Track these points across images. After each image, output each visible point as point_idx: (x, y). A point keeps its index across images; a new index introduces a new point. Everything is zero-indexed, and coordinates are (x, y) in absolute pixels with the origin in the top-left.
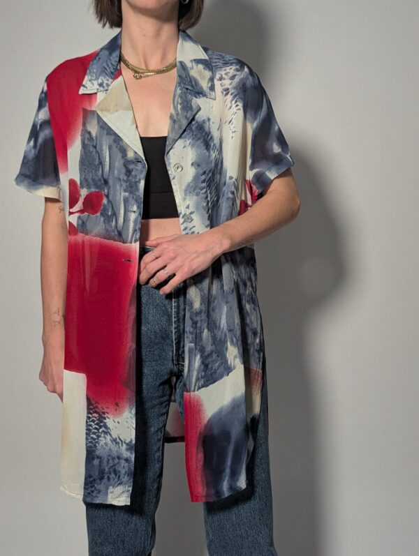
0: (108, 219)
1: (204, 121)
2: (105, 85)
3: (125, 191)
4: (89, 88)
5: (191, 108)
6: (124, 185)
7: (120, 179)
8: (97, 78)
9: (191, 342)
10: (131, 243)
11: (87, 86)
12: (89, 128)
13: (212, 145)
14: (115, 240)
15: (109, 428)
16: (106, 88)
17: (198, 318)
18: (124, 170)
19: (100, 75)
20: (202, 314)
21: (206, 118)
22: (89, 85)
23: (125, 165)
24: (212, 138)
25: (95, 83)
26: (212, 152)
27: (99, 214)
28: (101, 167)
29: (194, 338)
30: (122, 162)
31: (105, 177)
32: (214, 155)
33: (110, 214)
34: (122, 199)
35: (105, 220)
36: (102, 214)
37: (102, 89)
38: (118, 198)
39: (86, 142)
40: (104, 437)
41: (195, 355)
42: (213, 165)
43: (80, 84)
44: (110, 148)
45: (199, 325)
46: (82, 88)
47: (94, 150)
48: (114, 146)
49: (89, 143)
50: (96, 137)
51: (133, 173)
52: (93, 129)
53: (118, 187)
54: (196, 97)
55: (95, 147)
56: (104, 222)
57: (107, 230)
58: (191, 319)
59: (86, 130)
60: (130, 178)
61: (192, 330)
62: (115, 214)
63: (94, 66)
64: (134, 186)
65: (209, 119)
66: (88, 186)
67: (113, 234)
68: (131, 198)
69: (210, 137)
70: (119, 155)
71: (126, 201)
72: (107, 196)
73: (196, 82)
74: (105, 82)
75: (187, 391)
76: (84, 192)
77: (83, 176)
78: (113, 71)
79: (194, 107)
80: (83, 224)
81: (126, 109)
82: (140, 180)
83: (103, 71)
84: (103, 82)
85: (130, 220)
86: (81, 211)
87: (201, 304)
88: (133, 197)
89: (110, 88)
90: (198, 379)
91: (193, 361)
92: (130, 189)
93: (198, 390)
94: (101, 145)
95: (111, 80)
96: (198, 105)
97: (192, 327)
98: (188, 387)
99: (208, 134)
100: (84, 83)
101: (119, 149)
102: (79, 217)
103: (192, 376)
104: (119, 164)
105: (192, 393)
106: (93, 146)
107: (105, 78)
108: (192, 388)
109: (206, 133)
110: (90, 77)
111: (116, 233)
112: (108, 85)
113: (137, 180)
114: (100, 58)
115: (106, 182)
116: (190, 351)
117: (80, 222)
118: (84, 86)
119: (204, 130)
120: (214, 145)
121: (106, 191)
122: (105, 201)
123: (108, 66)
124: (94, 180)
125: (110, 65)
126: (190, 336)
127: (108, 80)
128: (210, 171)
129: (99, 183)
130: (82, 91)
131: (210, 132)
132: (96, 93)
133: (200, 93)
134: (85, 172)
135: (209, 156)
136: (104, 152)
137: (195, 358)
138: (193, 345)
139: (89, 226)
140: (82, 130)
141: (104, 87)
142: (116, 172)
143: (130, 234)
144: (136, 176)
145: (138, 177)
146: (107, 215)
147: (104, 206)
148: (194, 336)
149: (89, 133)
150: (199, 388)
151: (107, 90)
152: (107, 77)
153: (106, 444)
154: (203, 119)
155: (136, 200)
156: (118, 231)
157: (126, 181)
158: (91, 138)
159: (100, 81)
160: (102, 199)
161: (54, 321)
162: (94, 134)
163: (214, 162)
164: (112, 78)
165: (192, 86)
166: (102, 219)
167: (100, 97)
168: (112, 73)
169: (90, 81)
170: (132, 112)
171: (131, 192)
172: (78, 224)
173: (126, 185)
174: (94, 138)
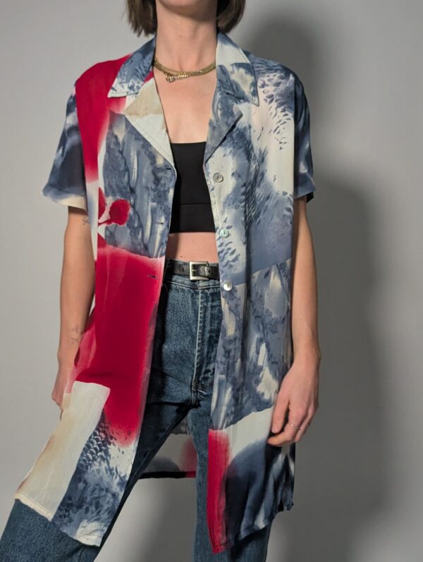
0: (134, 231)
1: (245, 129)
2: (135, 87)
3: (153, 201)
4: (118, 91)
5: (232, 114)
6: (152, 194)
7: (148, 188)
8: (128, 81)
9: (222, 374)
10: (157, 257)
11: (116, 88)
12: (116, 132)
13: (253, 155)
14: (141, 254)
15: (110, 456)
16: (136, 91)
17: (231, 347)
18: (152, 178)
19: (131, 78)
20: (237, 341)
21: (247, 125)
22: (119, 88)
23: (154, 173)
24: (252, 147)
25: (126, 86)
26: (252, 163)
27: (125, 225)
28: (127, 173)
29: (226, 369)
30: (151, 169)
31: (132, 185)
32: (254, 166)
33: (136, 225)
34: (149, 209)
35: (131, 232)
36: (128, 225)
37: (132, 92)
38: (145, 209)
39: (112, 146)
40: (100, 463)
41: (226, 388)
42: (253, 177)
43: (109, 86)
44: (138, 154)
45: (232, 354)
46: (111, 91)
47: (120, 156)
48: (143, 152)
49: (115, 147)
50: (124, 143)
51: (162, 182)
52: (121, 133)
53: (146, 196)
54: (237, 103)
55: (121, 152)
56: (130, 234)
57: (133, 244)
58: (224, 347)
59: (113, 134)
60: (159, 187)
61: (223, 359)
62: (141, 226)
63: (125, 69)
64: (163, 196)
65: (250, 127)
66: (114, 194)
67: (139, 247)
68: (159, 208)
69: (250, 146)
70: (148, 162)
71: (154, 211)
72: (134, 206)
73: (237, 86)
74: (136, 84)
75: (213, 429)
76: (109, 201)
77: (107, 183)
78: (145, 73)
79: (235, 113)
81: (156, 112)
82: (169, 188)
83: (135, 74)
84: (134, 85)
85: (157, 233)
86: (108, 222)
87: (236, 330)
88: (161, 208)
89: (141, 90)
90: (227, 415)
91: (223, 394)
92: (158, 198)
93: (226, 427)
94: (129, 151)
95: (141, 82)
96: (240, 111)
97: (224, 356)
98: (214, 425)
99: (249, 143)
100: (114, 86)
101: (148, 156)
102: (107, 228)
103: (221, 411)
104: (147, 171)
105: (218, 431)
106: (119, 151)
107: (136, 80)
108: (220, 425)
109: (247, 142)
110: (120, 80)
111: (142, 246)
112: (138, 88)
113: (166, 189)
114: (132, 61)
115: (133, 191)
116: (220, 383)
117: (108, 233)
118: (113, 89)
119: (245, 139)
121: (132, 200)
122: (131, 211)
123: (140, 68)
124: (118, 187)
125: (142, 67)
126: (222, 367)
127: (139, 83)
128: (250, 183)
129: (124, 190)
130: (111, 94)
131: (251, 142)
132: (125, 97)
133: (241, 98)
134: (108, 178)
135: (250, 167)
136: (132, 159)
137: (226, 391)
138: (224, 376)
140: (108, 133)
141: (134, 90)
142: (144, 180)
143: (156, 248)
144: (165, 184)
145: (167, 186)
146: (134, 227)
147: (131, 217)
148: (226, 366)
149: (116, 137)
150: (228, 426)
151: (137, 93)
152: (138, 80)
153: (98, 471)
154: (244, 126)
155: (164, 211)
156: (144, 244)
157: (154, 190)
158: (117, 143)
159: (130, 84)
160: (128, 210)
161: (72, 339)
162: (121, 138)
163: (254, 173)
164: (143, 81)
165: (233, 90)
166: (129, 231)
167: (129, 101)
168: (143, 75)
169: (120, 83)
170: (162, 115)
171: (158, 203)
172: (106, 236)
173: (155, 195)
174: (121, 143)
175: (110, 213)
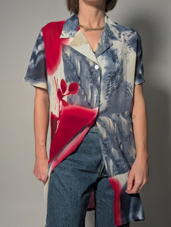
0: (82, 97)
1: (114, 50)
2: (72, 34)
3: (91, 83)
4: (65, 36)
5: (109, 43)
6: (90, 80)
7: (87, 78)
8: (68, 32)
9: (106, 154)
10: (95, 108)
11: (63, 35)
13: (117, 60)
14: (87, 107)
16: (73, 35)
17: (107, 142)
18: (89, 73)
21: (115, 49)
22: (64, 35)
23: (89, 70)
24: (117, 57)
25: (68, 34)
26: (116, 64)
27: (77, 94)
29: (107, 152)
30: (88, 68)
31: (79, 75)
32: (117, 65)
33: (83, 94)
34: (89, 87)
35: (80, 97)
36: (78, 94)
37: (71, 36)
38: (87, 87)
39: (65, 59)
42: (116, 70)
43: (60, 33)
44: (80, 62)
46: (61, 35)
47: (70, 62)
48: (83, 61)
50: (71, 57)
51: (94, 73)
53: (87, 81)
54: (112, 39)
56: (80, 98)
57: (82, 102)
58: (103, 143)
59: (65, 53)
60: (93, 76)
61: (104, 149)
62: (86, 95)
63: (66, 27)
64: (95, 80)
65: (117, 50)
66: (70, 81)
67: (85, 104)
68: (94, 86)
69: (116, 57)
70: (86, 66)
71: (91, 88)
72: (81, 85)
73: (113, 33)
74: (73, 33)
76: (68, 84)
77: (67, 76)
78: (76, 28)
79: (110, 43)
80: (70, 100)
81: (86, 43)
82: (98, 76)
83: (71, 29)
84: (72, 33)
85: (94, 97)
86: (68, 94)
87: (107, 135)
88: (95, 86)
89: (75, 35)
92: (93, 81)
94: (74, 60)
95: (75, 32)
96: (112, 43)
97: (104, 147)
98: (110, 175)
99: (116, 56)
100: (62, 33)
101: (86, 63)
102: (68, 97)
104: (86, 70)
106: (69, 60)
107: (72, 31)
108: (112, 175)
109: (115, 55)
110: (64, 31)
111: (87, 104)
112: (74, 34)
113: (96, 76)
114: (68, 23)
115: (79, 78)
116: (106, 158)
117: (68, 99)
118: (62, 35)
119: (114, 54)
120: (118, 61)
121: (79, 83)
122: (79, 87)
123: (73, 26)
124: (72, 77)
125: (74, 25)
126: (105, 152)
127: (74, 32)
128: (114, 72)
129: (75, 78)
130: (61, 37)
131: (117, 55)
132: (69, 38)
133: (114, 38)
134: (67, 74)
135: (115, 65)
137: (109, 161)
139: (73, 100)
140: (62, 54)
141: (72, 35)
142: (85, 74)
143: (95, 104)
144: (95, 74)
145: (97, 75)
146: (82, 95)
147: (79, 89)
149: (66, 55)
150: (116, 175)
151: (74, 36)
152: (74, 31)
154: (114, 49)
155: (97, 87)
156: (88, 103)
157: (91, 78)
159: (70, 33)
160: (78, 87)
161: (41, 145)
163: (117, 68)
164: (76, 31)
165: (111, 34)
166: (79, 96)
167: (71, 40)
168: (76, 29)
169: (65, 33)
170: (89, 44)
171: (94, 83)
172: (67, 101)
173: (91, 80)
174: (69, 57)
175: (69, 90)
